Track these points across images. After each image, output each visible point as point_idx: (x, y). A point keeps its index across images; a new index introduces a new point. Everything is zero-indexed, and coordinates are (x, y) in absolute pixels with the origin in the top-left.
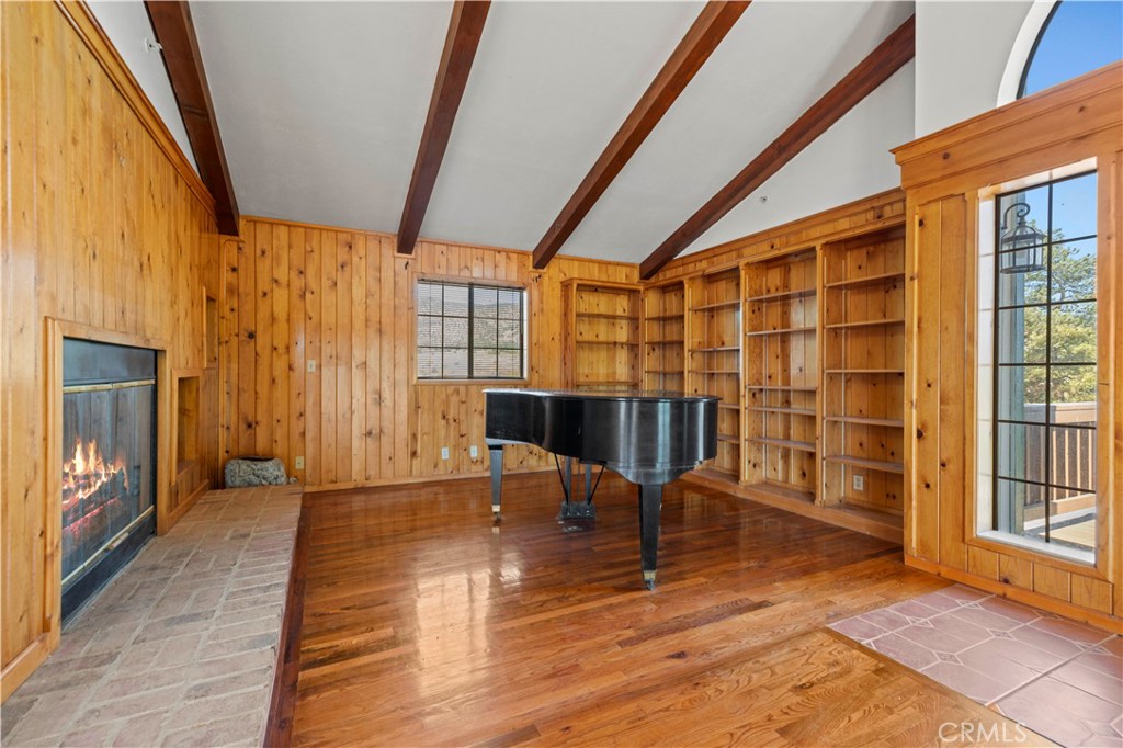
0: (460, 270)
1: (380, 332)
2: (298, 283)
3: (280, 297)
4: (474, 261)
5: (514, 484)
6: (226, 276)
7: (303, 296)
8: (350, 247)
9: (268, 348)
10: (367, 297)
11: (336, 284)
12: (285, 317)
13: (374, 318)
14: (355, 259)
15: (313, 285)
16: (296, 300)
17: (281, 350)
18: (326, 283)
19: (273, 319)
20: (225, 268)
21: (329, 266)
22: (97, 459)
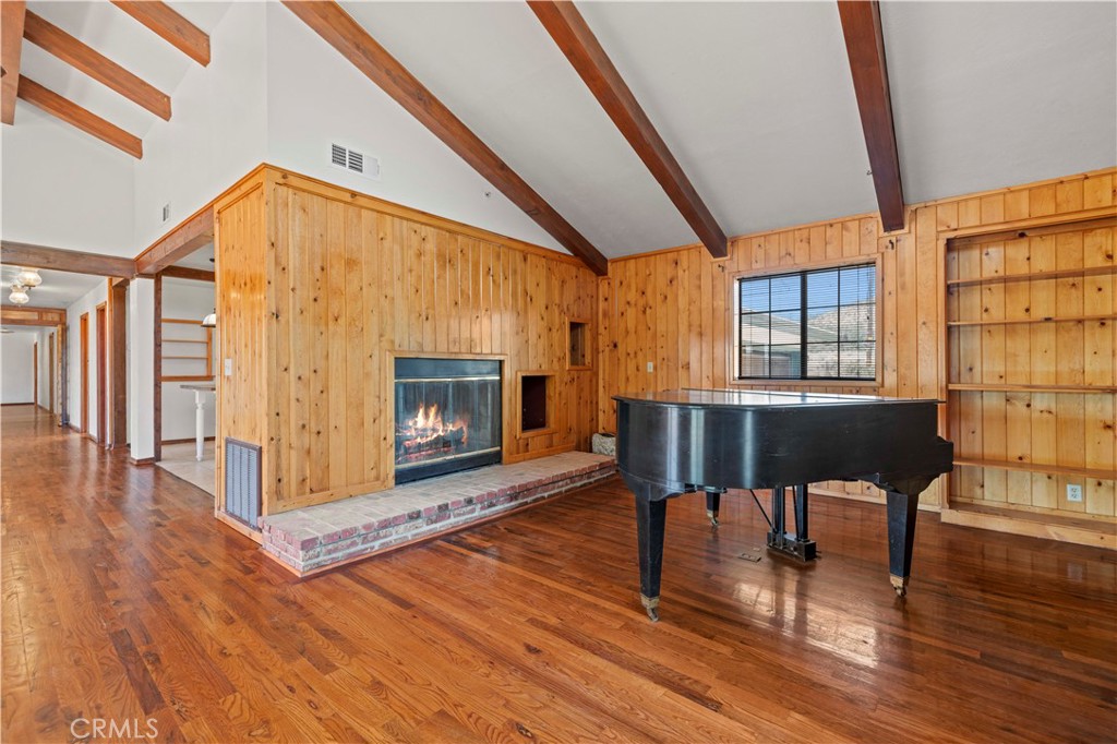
0: (780, 259)
1: (701, 334)
2: (641, 302)
3: (631, 313)
4: (798, 244)
5: (856, 513)
6: (602, 305)
7: (644, 312)
8: (677, 263)
9: (624, 353)
10: (690, 305)
11: (666, 297)
12: (633, 330)
13: (696, 322)
14: (680, 272)
15: (651, 303)
16: (641, 315)
17: (632, 355)
18: (659, 298)
19: (627, 332)
20: (601, 298)
21: (661, 282)
22: (436, 418)
